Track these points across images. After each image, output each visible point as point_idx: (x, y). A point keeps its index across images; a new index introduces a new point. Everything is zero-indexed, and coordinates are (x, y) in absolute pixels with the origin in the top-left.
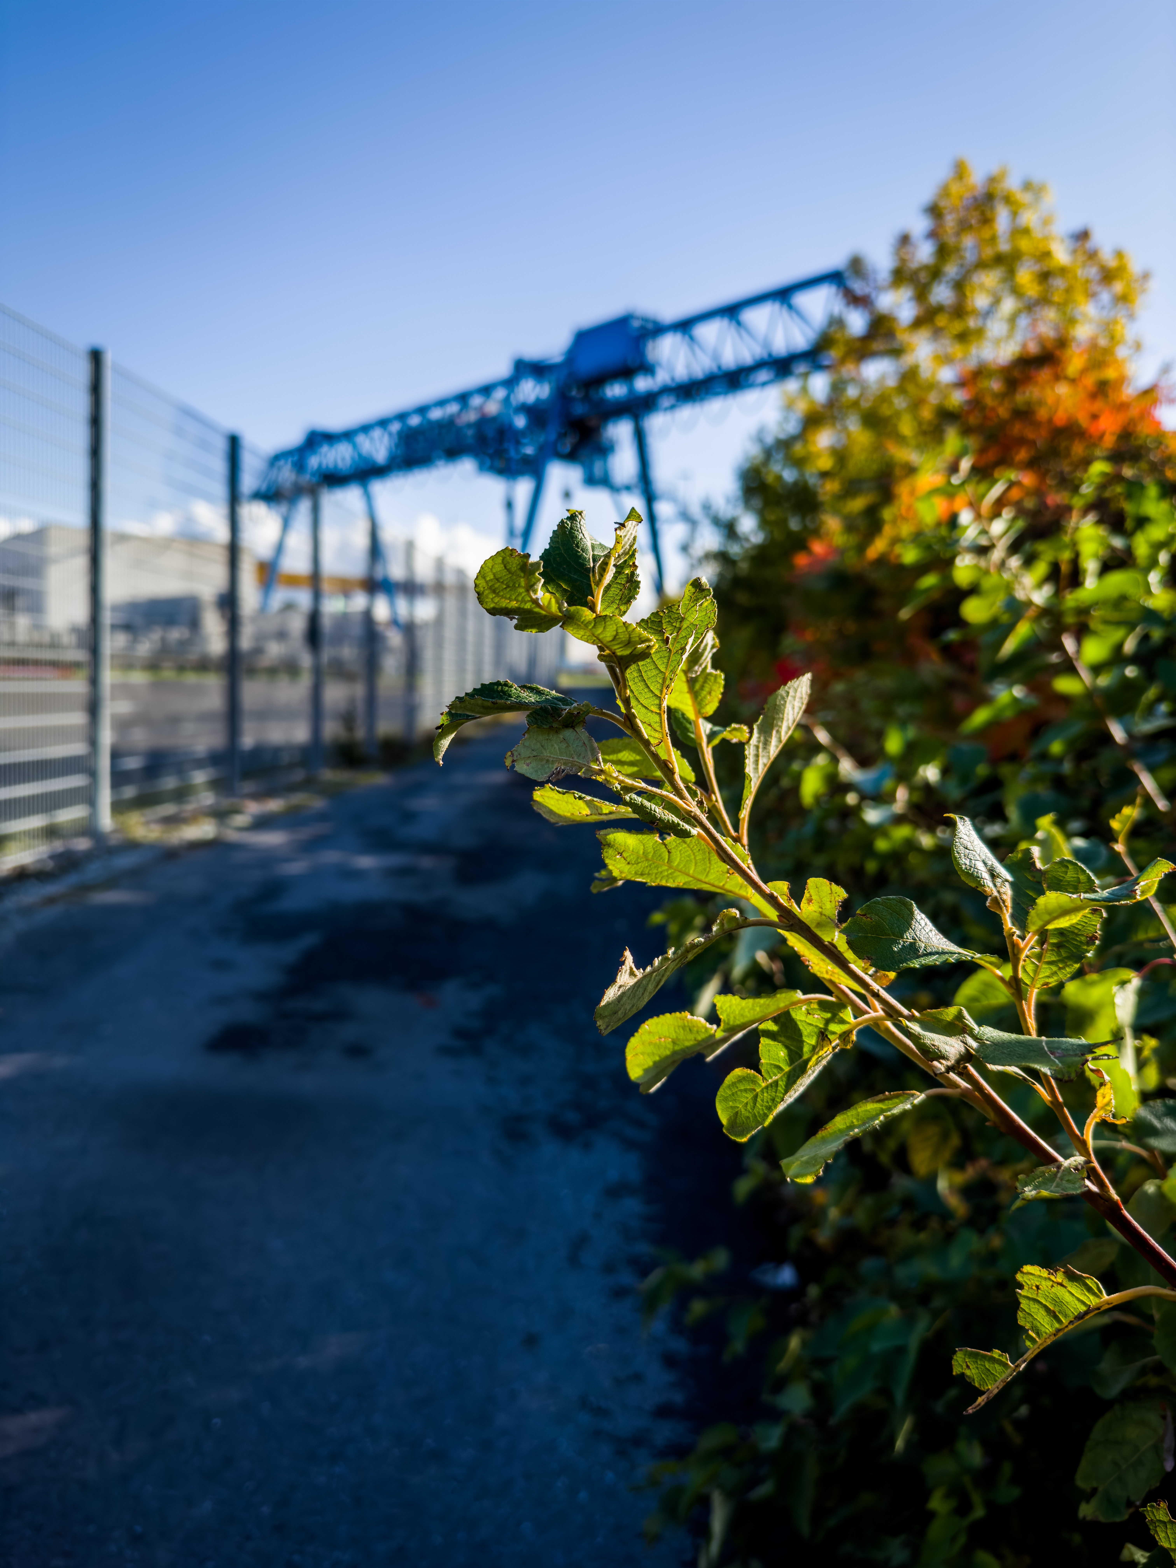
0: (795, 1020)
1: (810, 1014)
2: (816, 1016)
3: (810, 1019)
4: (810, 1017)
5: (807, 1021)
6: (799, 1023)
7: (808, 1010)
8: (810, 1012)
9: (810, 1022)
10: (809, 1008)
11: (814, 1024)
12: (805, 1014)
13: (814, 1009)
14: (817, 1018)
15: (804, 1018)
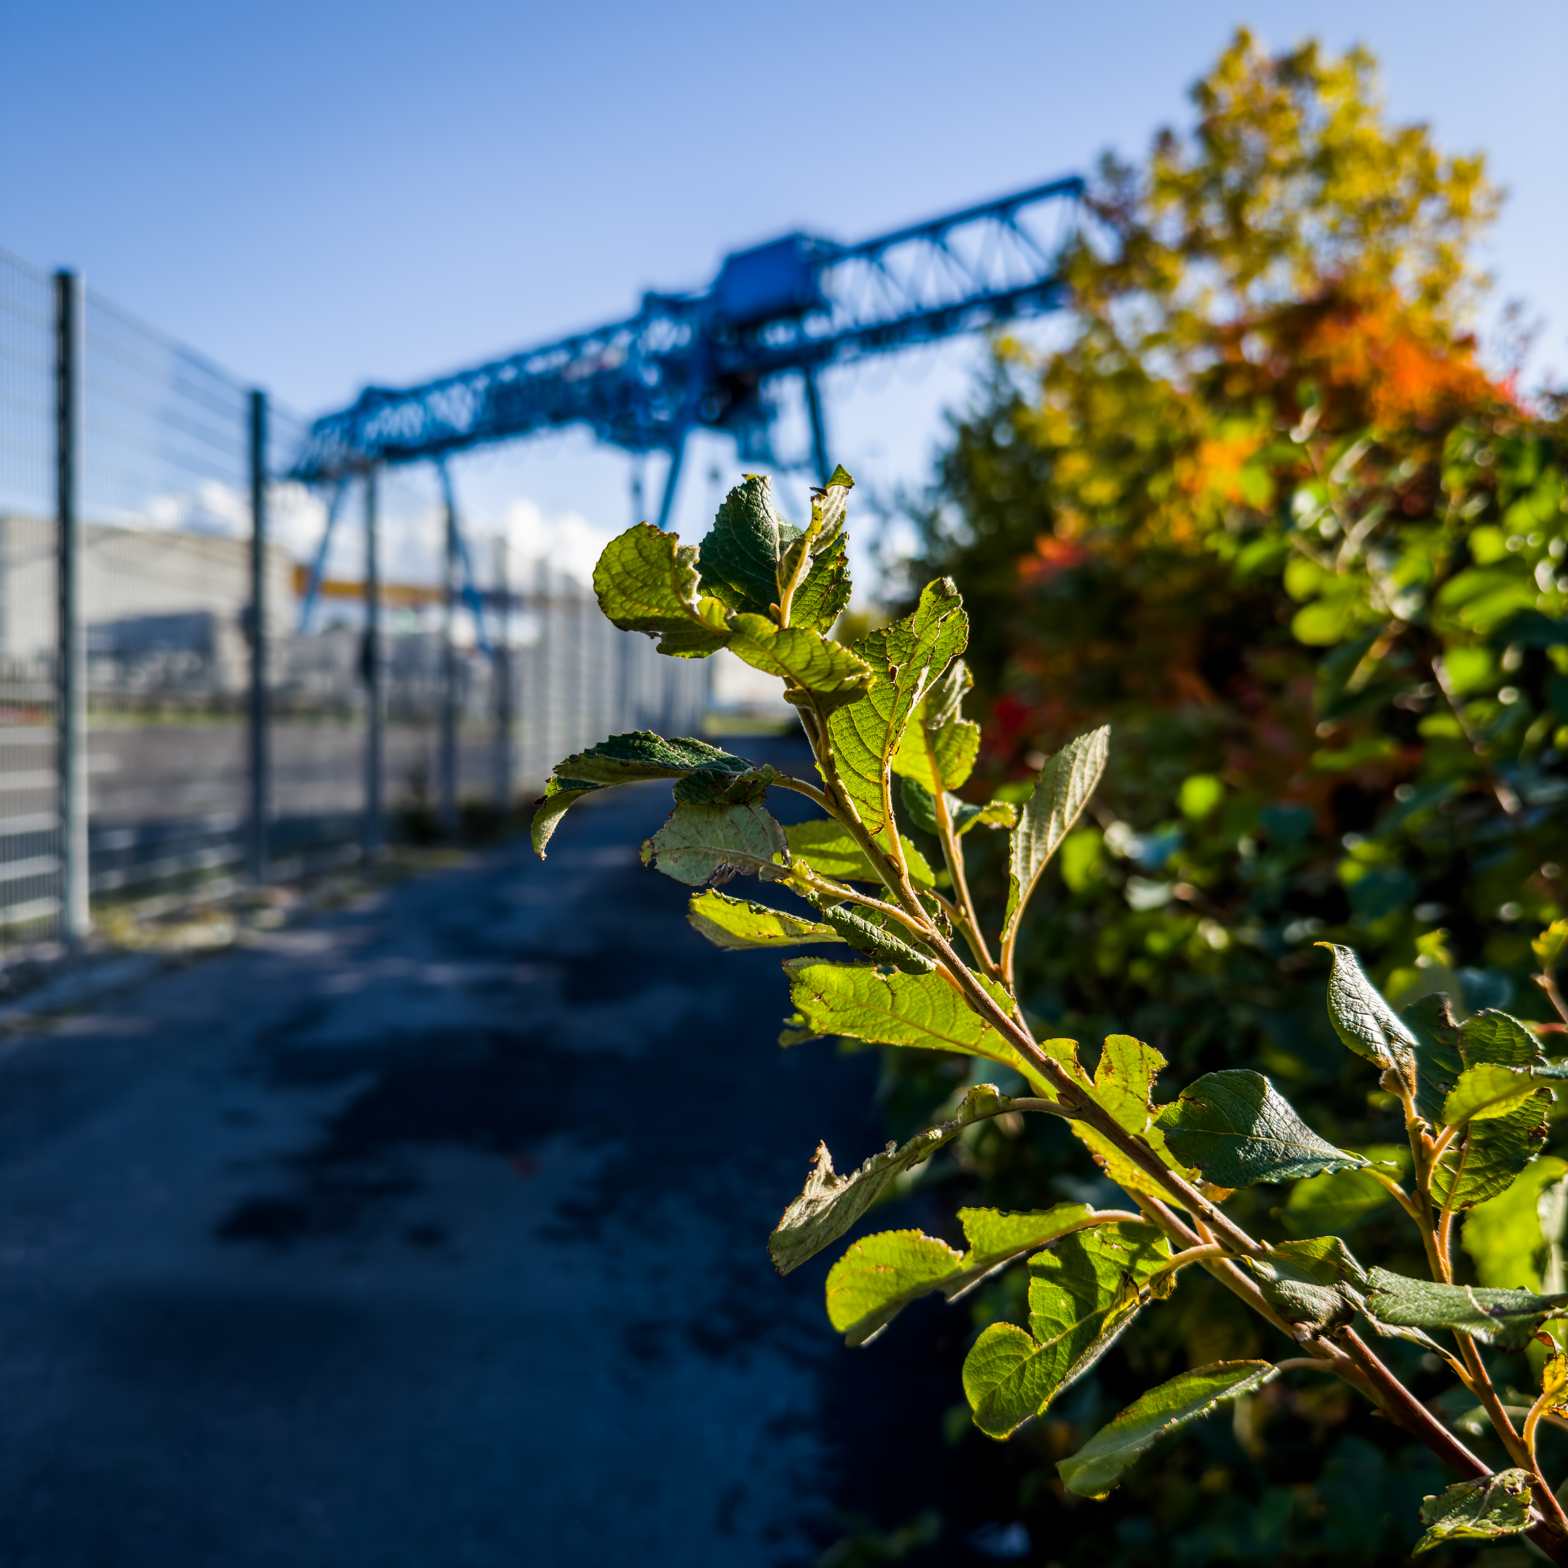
0: (1086, 1251)
1: (1106, 1243)
2: (1115, 1247)
3: (1107, 1251)
4: (1108, 1248)
5: (1102, 1254)
6: (1090, 1256)
7: (1102, 1237)
8: (1106, 1239)
9: (1106, 1255)
10: (1105, 1235)
11: (1113, 1259)
12: (1098, 1244)
13: (1112, 1235)
14: (1117, 1249)
15: (1098, 1249)
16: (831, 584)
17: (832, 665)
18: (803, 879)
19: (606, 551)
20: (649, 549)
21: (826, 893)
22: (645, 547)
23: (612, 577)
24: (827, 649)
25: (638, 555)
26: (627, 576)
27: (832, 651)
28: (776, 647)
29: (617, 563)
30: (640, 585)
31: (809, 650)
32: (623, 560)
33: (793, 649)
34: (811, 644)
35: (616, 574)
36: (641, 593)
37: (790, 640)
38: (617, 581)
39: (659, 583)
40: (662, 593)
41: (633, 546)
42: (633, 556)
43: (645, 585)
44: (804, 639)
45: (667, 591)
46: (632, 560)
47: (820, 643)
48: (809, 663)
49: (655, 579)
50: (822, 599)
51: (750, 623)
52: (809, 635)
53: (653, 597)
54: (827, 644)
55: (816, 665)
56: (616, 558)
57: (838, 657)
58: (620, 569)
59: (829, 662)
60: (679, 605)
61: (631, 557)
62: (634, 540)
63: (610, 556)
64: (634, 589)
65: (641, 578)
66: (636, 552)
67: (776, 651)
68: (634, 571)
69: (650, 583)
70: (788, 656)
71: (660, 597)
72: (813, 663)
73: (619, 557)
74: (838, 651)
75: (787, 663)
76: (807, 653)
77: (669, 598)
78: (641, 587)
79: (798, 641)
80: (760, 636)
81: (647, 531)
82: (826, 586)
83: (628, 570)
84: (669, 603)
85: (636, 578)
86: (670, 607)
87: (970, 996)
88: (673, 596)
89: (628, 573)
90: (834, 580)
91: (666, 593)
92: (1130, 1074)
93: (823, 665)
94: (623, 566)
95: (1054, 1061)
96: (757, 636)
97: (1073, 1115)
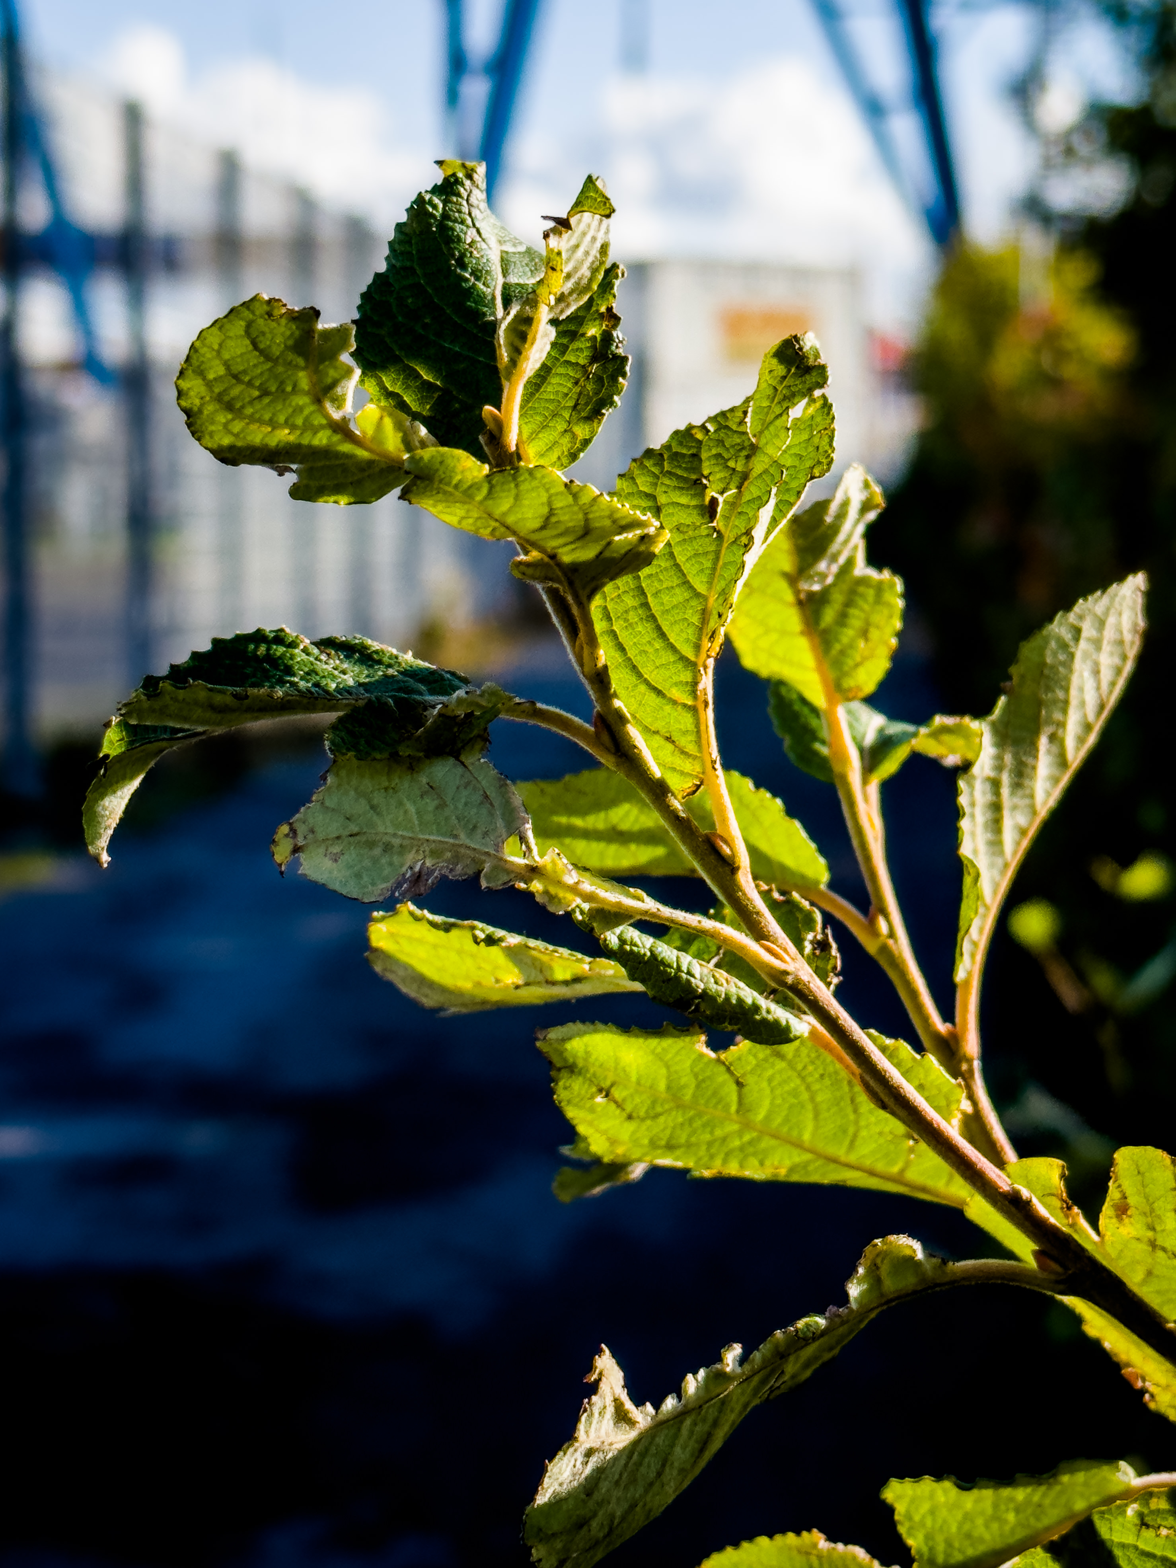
0: (1108, 1544)
1: (1148, 1526)
2: (1164, 1532)
3: (1148, 1541)
4: (1148, 1534)
5: (1142, 1546)
6: (1118, 1552)
7: (1141, 1516)
8: (1148, 1519)
9: (1148, 1549)
10: (1146, 1511)
11: (1159, 1553)
12: (1134, 1529)
13: (1158, 1512)
14: (1167, 1537)
15: (1130, 1539)
16: (591, 363)
17: (587, 520)
18: (559, 883)
19: (197, 344)
20: (269, 336)
21: (600, 906)
22: (263, 334)
23: (209, 384)
24: (575, 496)
25: (251, 347)
26: (234, 381)
27: (585, 499)
28: (490, 497)
29: (217, 362)
30: (256, 393)
31: (544, 499)
32: (226, 356)
33: (517, 497)
34: (547, 490)
35: (215, 379)
36: (258, 406)
37: (512, 485)
38: (217, 390)
39: (289, 389)
40: (294, 404)
41: (243, 333)
42: (243, 350)
43: (265, 393)
44: (535, 483)
45: (302, 400)
46: (242, 355)
47: (563, 488)
48: (548, 518)
49: (282, 383)
50: (577, 389)
51: (441, 463)
52: (543, 477)
53: (279, 411)
54: (575, 489)
55: (559, 521)
56: (214, 353)
57: (595, 508)
58: (221, 371)
59: (581, 516)
60: (324, 422)
61: (239, 351)
62: (243, 323)
63: (203, 350)
64: (247, 399)
65: (257, 384)
66: (248, 342)
67: (489, 505)
68: (245, 372)
69: (273, 389)
70: (510, 510)
71: (290, 410)
72: (554, 519)
73: (219, 352)
74: (595, 499)
75: (510, 520)
76: (543, 504)
77: (306, 412)
78: (260, 397)
79: (524, 487)
80: (460, 481)
81: (266, 308)
82: (583, 366)
83: (235, 372)
84: (306, 419)
85: (250, 384)
86: (308, 427)
87: (872, 1083)
88: (312, 408)
89: (236, 377)
90: (593, 359)
91: (301, 403)
92: (1159, 1217)
93: (571, 520)
94: (227, 365)
95: (1025, 1193)
96: (454, 482)
97: (1061, 1287)
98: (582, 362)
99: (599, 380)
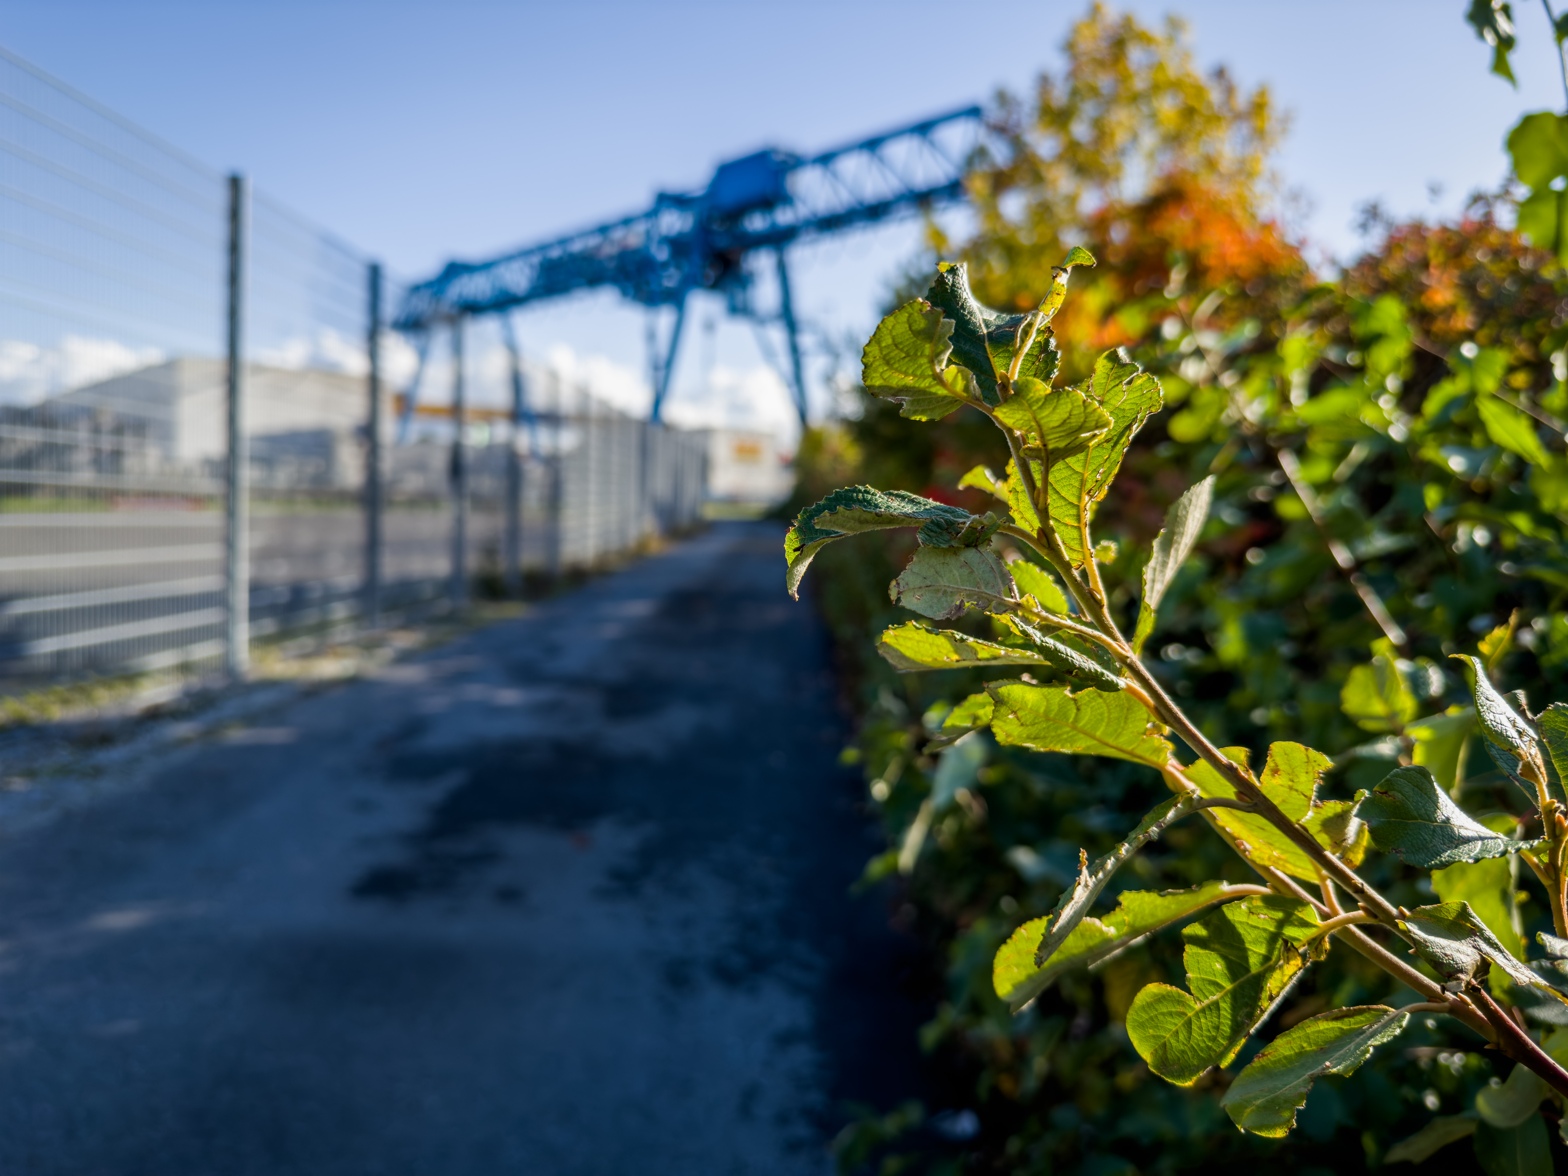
0: (1232, 922)
1: (1253, 913)
2: (1262, 916)
3: (1253, 920)
4: (1254, 917)
5: (1250, 922)
6: (1238, 926)
7: (1249, 909)
8: (1253, 910)
9: (1254, 924)
10: (1251, 906)
11: (1261, 926)
12: (1246, 915)
13: (1258, 907)
14: (1264, 919)
15: (1244, 919)
16: (1040, 354)
17: (1085, 421)
18: (1031, 612)
19: (881, 326)
20: (918, 323)
21: (1049, 623)
22: (915, 321)
23: (881, 350)
24: (1085, 408)
25: (908, 329)
26: (894, 348)
27: (1089, 410)
28: (1040, 408)
29: (889, 337)
30: (903, 355)
31: (1068, 410)
32: (894, 333)
33: (1054, 409)
34: (1072, 404)
35: (885, 346)
36: (901, 363)
37: (1055, 401)
38: (884, 353)
39: (919, 354)
40: (918, 363)
41: (906, 320)
42: (903, 330)
43: (908, 355)
44: (1068, 400)
45: (924, 361)
46: (902, 333)
47: (1081, 403)
48: (1065, 421)
49: (917, 350)
50: (1034, 367)
51: (1026, 386)
52: (1073, 396)
53: (911, 366)
54: (1086, 404)
55: (1070, 423)
56: (888, 332)
57: (1092, 415)
58: (890, 341)
59: (1082, 420)
60: (930, 373)
61: (901, 331)
62: (907, 315)
63: (884, 330)
64: (898, 359)
65: (905, 349)
66: (907, 326)
67: (1039, 411)
68: (901, 343)
69: (912, 354)
70: (1047, 416)
71: (916, 366)
72: (1068, 421)
73: (891, 331)
74: (1095, 410)
75: (1042, 422)
76: (1066, 413)
77: (923, 367)
78: (905, 357)
79: (1062, 401)
80: (1032, 397)
81: (919, 307)
82: (1036, 356)
83: (897, 343)
84: (922, 372)
85: (902, 350)
86: (923, 377)
87: (1163, 711)
88: (928, 365)
89: (896, 345)
90: (1041, 352)
91: (922, 362)
92: (1296, 775)
93: (1076, 422)
94: (893, 338)
95: (1235, 764)
96: (1028, 397)
97: (1250, 809)
98: (1035, 353)
99: (1045, 362)
